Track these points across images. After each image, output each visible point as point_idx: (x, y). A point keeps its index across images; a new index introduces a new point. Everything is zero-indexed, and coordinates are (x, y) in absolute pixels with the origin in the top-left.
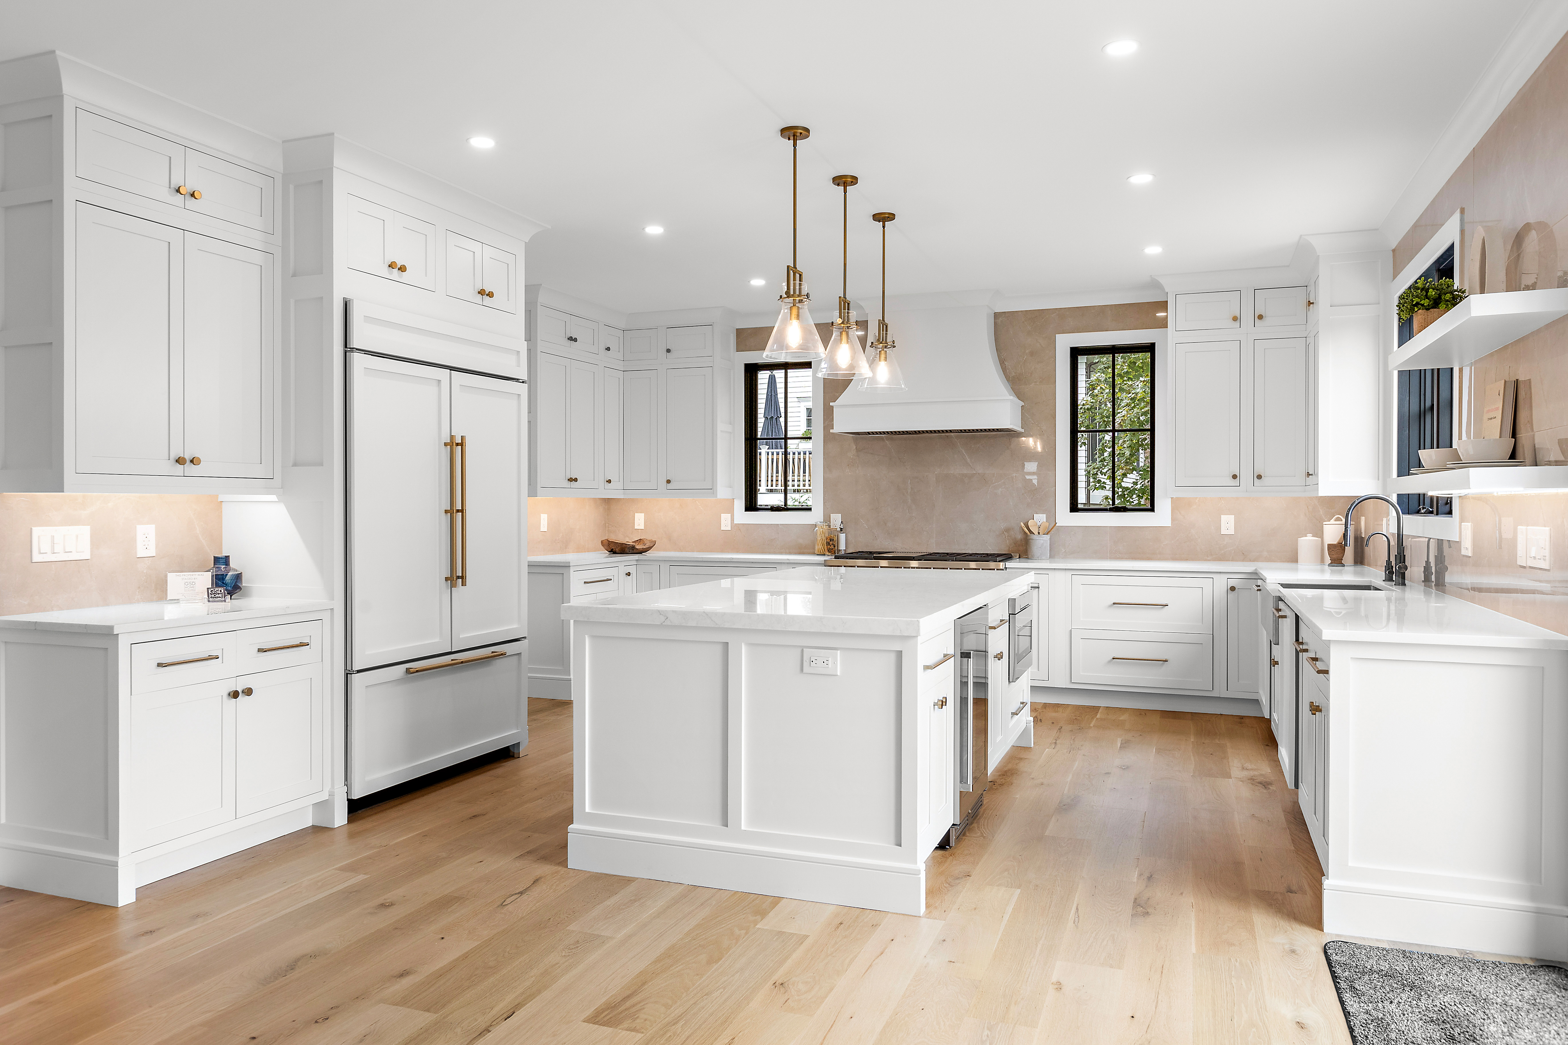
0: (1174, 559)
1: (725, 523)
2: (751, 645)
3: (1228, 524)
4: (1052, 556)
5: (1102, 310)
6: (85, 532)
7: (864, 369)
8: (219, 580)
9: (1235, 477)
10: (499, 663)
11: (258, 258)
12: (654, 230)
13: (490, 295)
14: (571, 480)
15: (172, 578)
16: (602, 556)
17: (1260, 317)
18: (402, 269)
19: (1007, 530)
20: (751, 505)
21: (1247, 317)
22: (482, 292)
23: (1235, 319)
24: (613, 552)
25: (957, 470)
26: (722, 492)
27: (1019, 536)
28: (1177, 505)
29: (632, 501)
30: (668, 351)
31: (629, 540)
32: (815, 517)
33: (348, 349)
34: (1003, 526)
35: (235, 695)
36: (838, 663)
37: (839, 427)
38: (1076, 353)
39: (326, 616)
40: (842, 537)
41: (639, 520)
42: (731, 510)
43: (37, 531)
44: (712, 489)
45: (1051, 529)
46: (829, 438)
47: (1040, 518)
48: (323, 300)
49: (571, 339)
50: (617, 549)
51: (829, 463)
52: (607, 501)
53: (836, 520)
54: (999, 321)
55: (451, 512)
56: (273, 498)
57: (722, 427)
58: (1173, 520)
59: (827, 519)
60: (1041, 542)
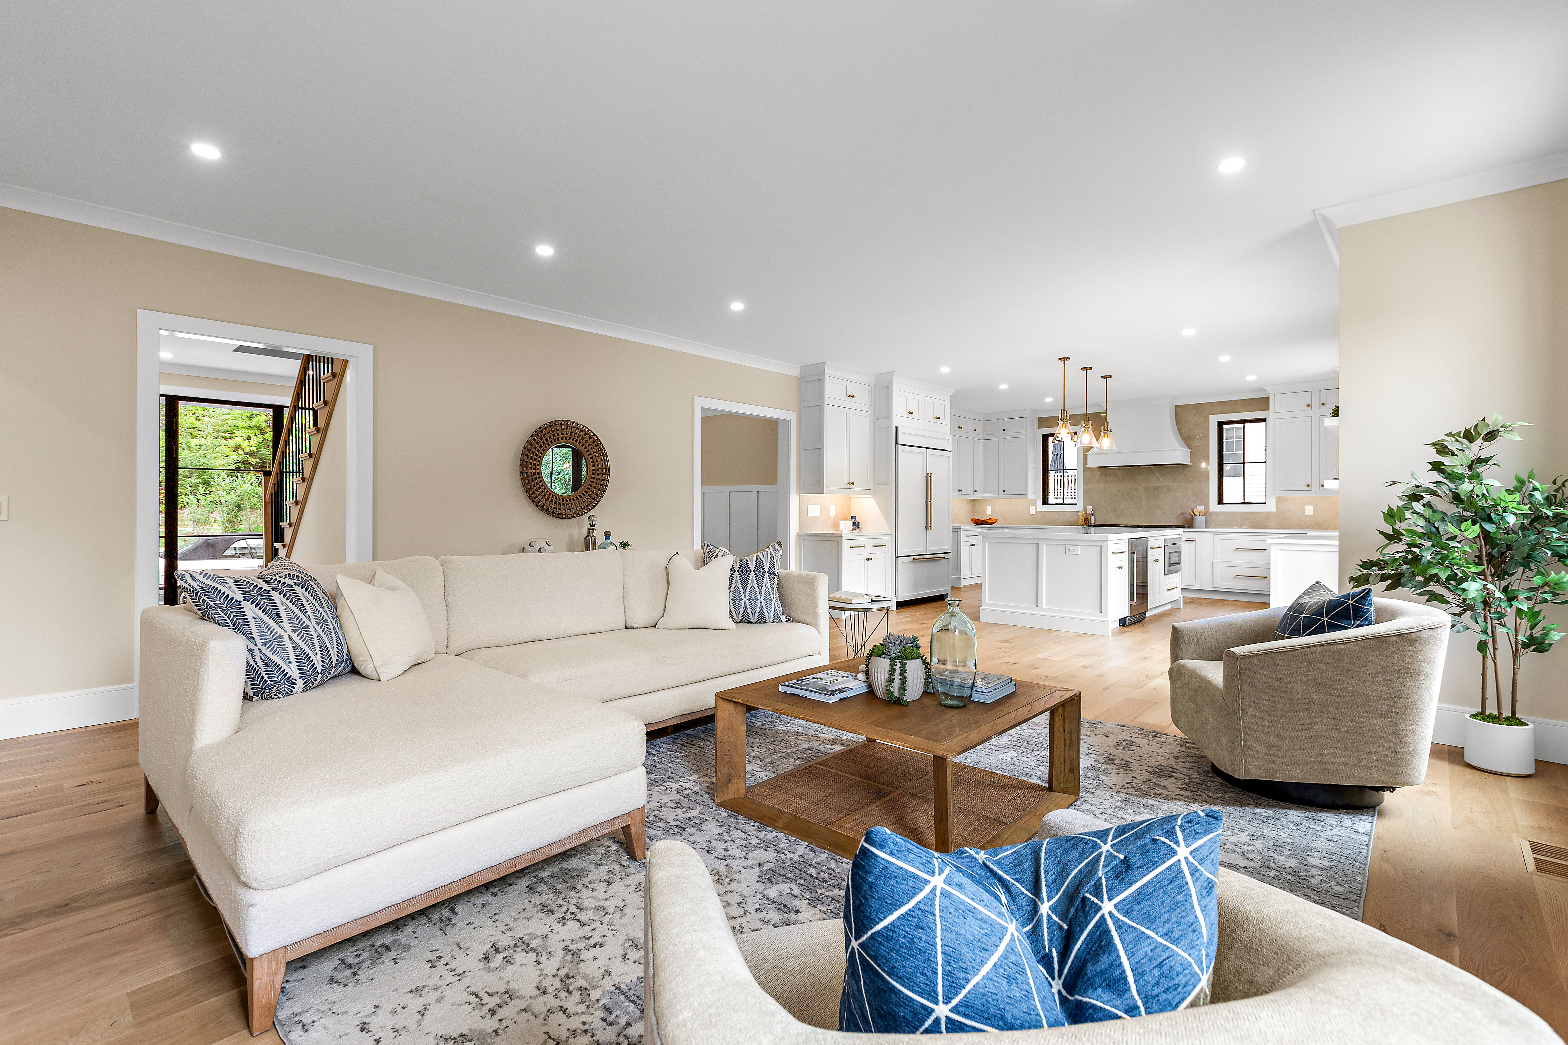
0: (1277, 528)
1: (1032, 511)
2: (1046, 544)
3: (1309, 510)
4: (1206, 527)
5: (1236, 402)
6: (818, 506)
7: (1095, 444)
8: (854, 524)
9: (1308, 486)
10: (942, 561)
11: (867, 414)
12: (1004, 387)
13: (939, 418)
14: (959, 491)
15: (841, 522)
16: (973, 526)
17: (1323, 404)
18: (912, 413)
19: (1183, 514)
20: (1045, 502)
21: (1316, 404)
22: (936, 418)
23: (1308, 406)
24: (977, 524)
25: (1154, 484)
26: (1031, 496)
27: (1189, 517)
28: (1279, 500)
29: (985, 500)
30: (1004, 430)
31: (985, 519)
32: (1079, 507)
33: (897, 444)
34: (1180, 512)
35: (868, 559)
36: (1079, 550)
37: (1090, 464)
38: (1221, 424)
39: (890, 537)
40: (1093, 517)
41: (989, 510)
42: (1035, 505)
43: (809, 506)
44: (1026, 495)
45: (1206, 513)
46: (1086, 470)
47: (1201, 508)
48: (888, 428)
49: (960, 427)
50: (978, 522)
51: (1086, 481)
52: (973, 501)
53: (1090, 509)
54: (1177, 410)
55: (927, 502)
56: (870, 496)
57: (1031, 465)
58: (1277, 508)
59: (1085, 509)
60: (1200, 520)
